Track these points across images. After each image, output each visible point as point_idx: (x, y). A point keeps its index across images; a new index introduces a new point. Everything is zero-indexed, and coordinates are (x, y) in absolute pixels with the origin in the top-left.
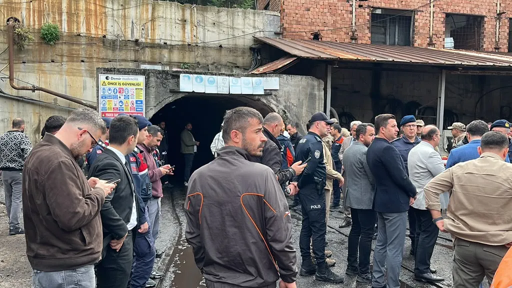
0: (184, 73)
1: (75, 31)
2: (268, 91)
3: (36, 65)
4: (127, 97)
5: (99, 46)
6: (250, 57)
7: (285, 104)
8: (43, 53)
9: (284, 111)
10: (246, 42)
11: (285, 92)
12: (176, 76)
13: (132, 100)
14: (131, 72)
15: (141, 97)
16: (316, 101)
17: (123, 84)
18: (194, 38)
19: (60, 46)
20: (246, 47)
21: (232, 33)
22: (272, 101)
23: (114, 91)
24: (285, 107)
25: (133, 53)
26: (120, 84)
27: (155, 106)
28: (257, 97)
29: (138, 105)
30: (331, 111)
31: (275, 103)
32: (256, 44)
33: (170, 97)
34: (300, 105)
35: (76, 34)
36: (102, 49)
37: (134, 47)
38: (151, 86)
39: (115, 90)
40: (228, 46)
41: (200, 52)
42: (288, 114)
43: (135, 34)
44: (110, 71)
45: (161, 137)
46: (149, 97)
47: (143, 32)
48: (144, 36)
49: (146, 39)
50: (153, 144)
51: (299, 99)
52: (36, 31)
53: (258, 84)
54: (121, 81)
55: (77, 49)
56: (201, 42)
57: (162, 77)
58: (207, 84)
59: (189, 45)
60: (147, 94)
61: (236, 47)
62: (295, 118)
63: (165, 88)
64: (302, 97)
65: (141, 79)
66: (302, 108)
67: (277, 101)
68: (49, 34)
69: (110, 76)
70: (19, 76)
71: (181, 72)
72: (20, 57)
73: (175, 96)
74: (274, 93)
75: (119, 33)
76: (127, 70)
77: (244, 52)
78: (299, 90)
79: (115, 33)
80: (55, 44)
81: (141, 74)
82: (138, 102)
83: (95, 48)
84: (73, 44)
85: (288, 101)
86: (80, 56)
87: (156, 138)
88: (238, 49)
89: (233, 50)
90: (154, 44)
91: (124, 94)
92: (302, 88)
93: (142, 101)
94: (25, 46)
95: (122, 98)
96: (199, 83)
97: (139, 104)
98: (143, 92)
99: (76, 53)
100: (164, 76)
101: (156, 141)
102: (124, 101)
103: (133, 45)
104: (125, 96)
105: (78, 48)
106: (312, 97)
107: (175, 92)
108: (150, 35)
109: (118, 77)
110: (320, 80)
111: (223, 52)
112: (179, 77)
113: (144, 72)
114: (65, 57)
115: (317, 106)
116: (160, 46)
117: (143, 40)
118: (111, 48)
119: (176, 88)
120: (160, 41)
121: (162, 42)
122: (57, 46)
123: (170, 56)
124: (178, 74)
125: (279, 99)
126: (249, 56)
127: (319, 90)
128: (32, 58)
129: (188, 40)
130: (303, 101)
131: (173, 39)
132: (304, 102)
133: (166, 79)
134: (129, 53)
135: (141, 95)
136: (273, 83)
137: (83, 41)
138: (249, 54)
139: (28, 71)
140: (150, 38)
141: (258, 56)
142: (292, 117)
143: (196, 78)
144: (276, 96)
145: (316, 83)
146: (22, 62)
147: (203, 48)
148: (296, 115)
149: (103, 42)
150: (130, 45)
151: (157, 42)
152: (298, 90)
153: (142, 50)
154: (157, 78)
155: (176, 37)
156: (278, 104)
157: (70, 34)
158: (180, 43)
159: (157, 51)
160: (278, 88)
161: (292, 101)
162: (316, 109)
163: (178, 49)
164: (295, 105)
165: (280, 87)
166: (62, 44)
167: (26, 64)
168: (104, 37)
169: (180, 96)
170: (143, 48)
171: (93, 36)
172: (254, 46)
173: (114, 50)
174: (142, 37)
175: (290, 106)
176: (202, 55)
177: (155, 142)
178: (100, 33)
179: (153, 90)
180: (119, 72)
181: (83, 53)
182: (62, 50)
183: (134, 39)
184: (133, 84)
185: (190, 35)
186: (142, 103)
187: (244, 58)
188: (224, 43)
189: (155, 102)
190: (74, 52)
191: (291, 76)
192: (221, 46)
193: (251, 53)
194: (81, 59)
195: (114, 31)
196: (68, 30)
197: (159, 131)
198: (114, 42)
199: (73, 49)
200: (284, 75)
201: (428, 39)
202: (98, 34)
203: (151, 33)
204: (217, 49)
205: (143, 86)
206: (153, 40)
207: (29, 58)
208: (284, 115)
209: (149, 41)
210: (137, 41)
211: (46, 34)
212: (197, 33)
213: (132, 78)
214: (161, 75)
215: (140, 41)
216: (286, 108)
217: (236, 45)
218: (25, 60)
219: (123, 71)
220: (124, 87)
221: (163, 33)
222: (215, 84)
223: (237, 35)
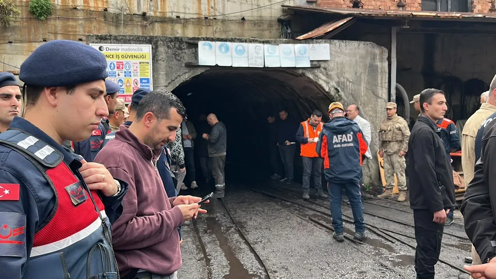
0: (204, 40)
1: (71, 4)
2: (315, 63)
3: (26, 45)
4: (128, 74)
5: (100, 21)
6: (278, 31)
7: (338, 80)
8: (33, 31)
9: (336, 89)
10: (273, 13)
11: (337, 63)
12: (193, 45)
13: (135, 78)
14: (133, 40)
15: (147, 74)
16: (377, 75)
17: (123, 57)
18: (212, 10)
19: (52, 22)
20: (273, 19)
21: (256, 3)
22: (321, 75)
23: (110, 67)
24: (338, 83)
25: (140, 29)
26: (118, 56)
27: (166, 86)
28: (300, 71)
29: (143, 84)
30: (397, 89)
31: (324, 78)
32: (285, 14)
33: (186, 73)
34: (357, 82)
35: (71, 7)
36: (104, 24)
37: (141, 22)
38: (160, 58)
39: (112, 65)
40: (253, 19)
41: (219, 26)
42: (341, 93)
43: (142, 6)
44: (104, 40)
45: (178, 121)
46: (158, 74)
47: (151, 4)
48: (152, 8)
49: (155, 12)
50: (158, 137)
51: (356, 73)
52: (24, 4)
53: (302, 53)
54: (120, 53)
55: (73, 25)
56: (219, 14)
57: (175, 45)
58: (234, 54)
59: (206, 18)
60: (155, 70)
61: (262, 19)
62: (351, 97)
63: (179, 61)
64: (360, 70)
65: (147, 49)
66: (360, 85)
67: (327, 75)
68: (38, 7)
69: (105, 46)
70: (4, 59)
71: (199, 39)
72: (5, 36)
73: (192, 72)
74: (323, 65)
75: (124, 5)
76: (127, 38)
77: (270, 25)
78: (356, 60)
79: (119, 6)
80: (46, 19)
81: (147, 43)
82: (144, 81)
83: (95, 24)
84: (68, 19)
85: (342, 75)
86: (77, 33)
87: (164, 124)
88: (264, 22)
89: (258, 23)
90: (165, 18)
91: (124, 70)
92: (360, 57)
93: (148, 79)
94: (12, 23)
95: (122, 75)
96: (223, 53)
97: (145, 83)
98: (150, 67)
99: (72, 30)
100: (177, 45)
101: (167, 131)
102: (125, 80)
103: (140, 19)
104: (125, 72)
105: (75, 24)
106: (372, 70)
107: (191, 66)
108: (159, 7)
109: (115, 47)
110: (382, 47)
111: (246, 26)
112: (196, 46)
113: (149, 40)
114: (60, 35)
115: (379, 81)
116: (171, 21)
117: (152, 14)
118: (114, 24)
119: (193, 61)
120: (172, 15)
121: (174, 16)
122: (49, 22)
123: (184, 32)
124: (196, 42)
125: (329, 73)
126: (277, 29)
127: (382, 61)
128: (19, 36)
129: (205, 13)
130: (361, 74)
131: (187, 11)
132: (363, 76)
133: (180, 48)
134: (135, 29)
135: (147, 71)
136: (322, 51)
137: (80, 15)
138: (277, 27)
139: (15, 52)
140: (160, 10)
141: (287, 29)
142: (347, 97)
143: (220, 47)
144: (325, 69)
145: (377, 51)
146: (8, 41)
147: (223, 21)
148: (352, 94)
149: (105, 17)
150: (137, 19)
151: (168, 15)
152: (354, 60)
153: (151, 25)
154: (168, 47)
155: (191, 10)
156: (329, 80)
157: (65, 7)
158: (195, 16)
159: (169, 27)
160: (328, 58)
161: (347, 75)
162: (378, 86)
163: (193, 24)
164: (351, 80)
165: (331, 58)
166: (55, 19)
167: (13, 44)
168: (106, 10)
169: (199, 72)
170: (152, 23)
171: (92, 9)
172: (282, 18)
173: (117, 26)
174: (150, 10)
175: (344, 82)
176: (222, 30)
177: (164, 133)
178: (101, 6)
179: (162, 65)
180: (117, 40)
181: (80, 31)
182: (55, 26)
183: (141, 13)
184: (136, 57)
185: (207, 6)
186: (148, 82)
187: (271, 32)
188: (247, 15)
189: (166, 80)
190: (70, 29)
191: (344, 41)
192: (243, 19)
193: (279, 26)
194: (79, 37)
195: (117, 3)
196: (62, 3)
197: (172, 104)
198: (117, 16)
199: (69, 26)
200: (336, 41)
201: (490, 4)
202: (98, 7)
203: (161, 5)
204: (239, 23)
205: (149, 59)
206: (164, 13)
207: (16, 36)
208: (337, 95)
209: (158, 14)
210: (144, 14)
211: (35, 7)
212: (215, 4)
213: (135, 48)
214: (173, 44)
215: (148, 15)
216: (339, 86)
217: (261, 16)
218: (11, 39)
219: (122, 39)
220: (124, 60)
221: (174, 4)
222: (245, 54)
223: (262, 5)
